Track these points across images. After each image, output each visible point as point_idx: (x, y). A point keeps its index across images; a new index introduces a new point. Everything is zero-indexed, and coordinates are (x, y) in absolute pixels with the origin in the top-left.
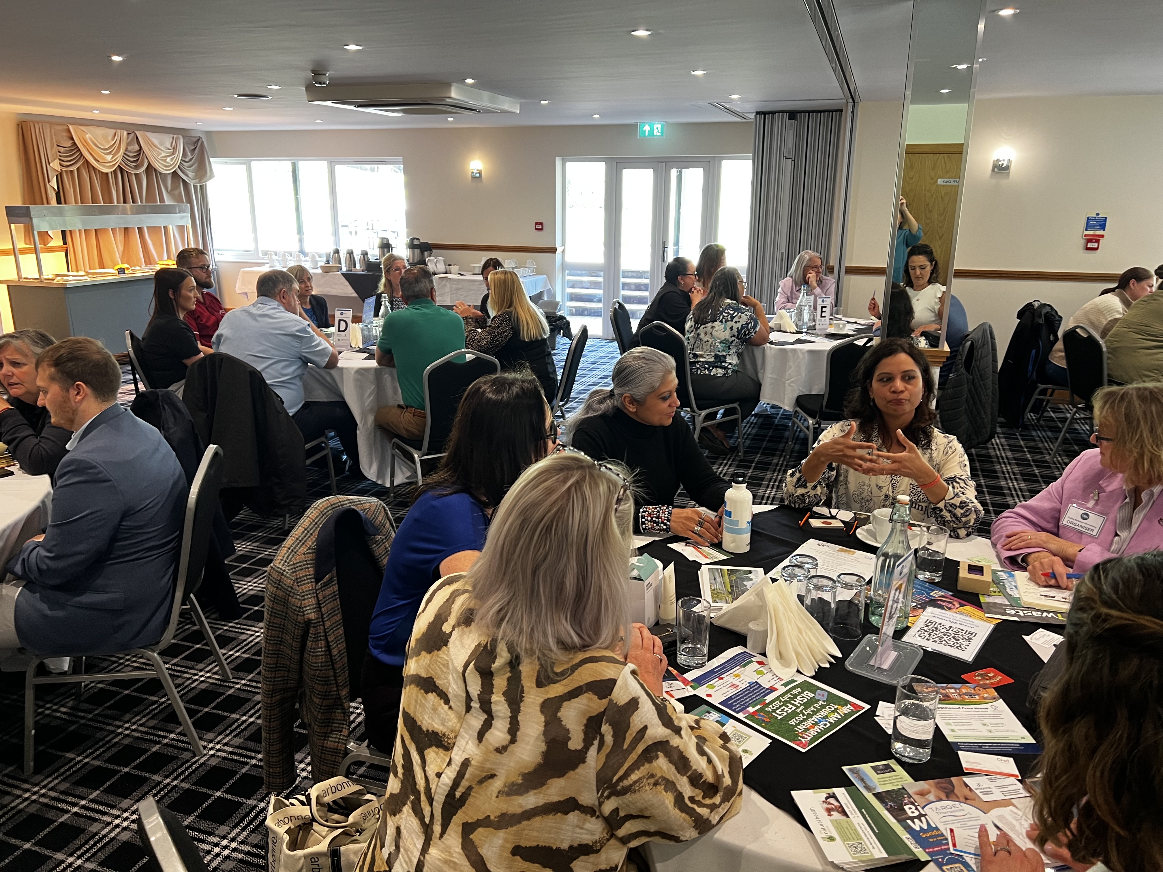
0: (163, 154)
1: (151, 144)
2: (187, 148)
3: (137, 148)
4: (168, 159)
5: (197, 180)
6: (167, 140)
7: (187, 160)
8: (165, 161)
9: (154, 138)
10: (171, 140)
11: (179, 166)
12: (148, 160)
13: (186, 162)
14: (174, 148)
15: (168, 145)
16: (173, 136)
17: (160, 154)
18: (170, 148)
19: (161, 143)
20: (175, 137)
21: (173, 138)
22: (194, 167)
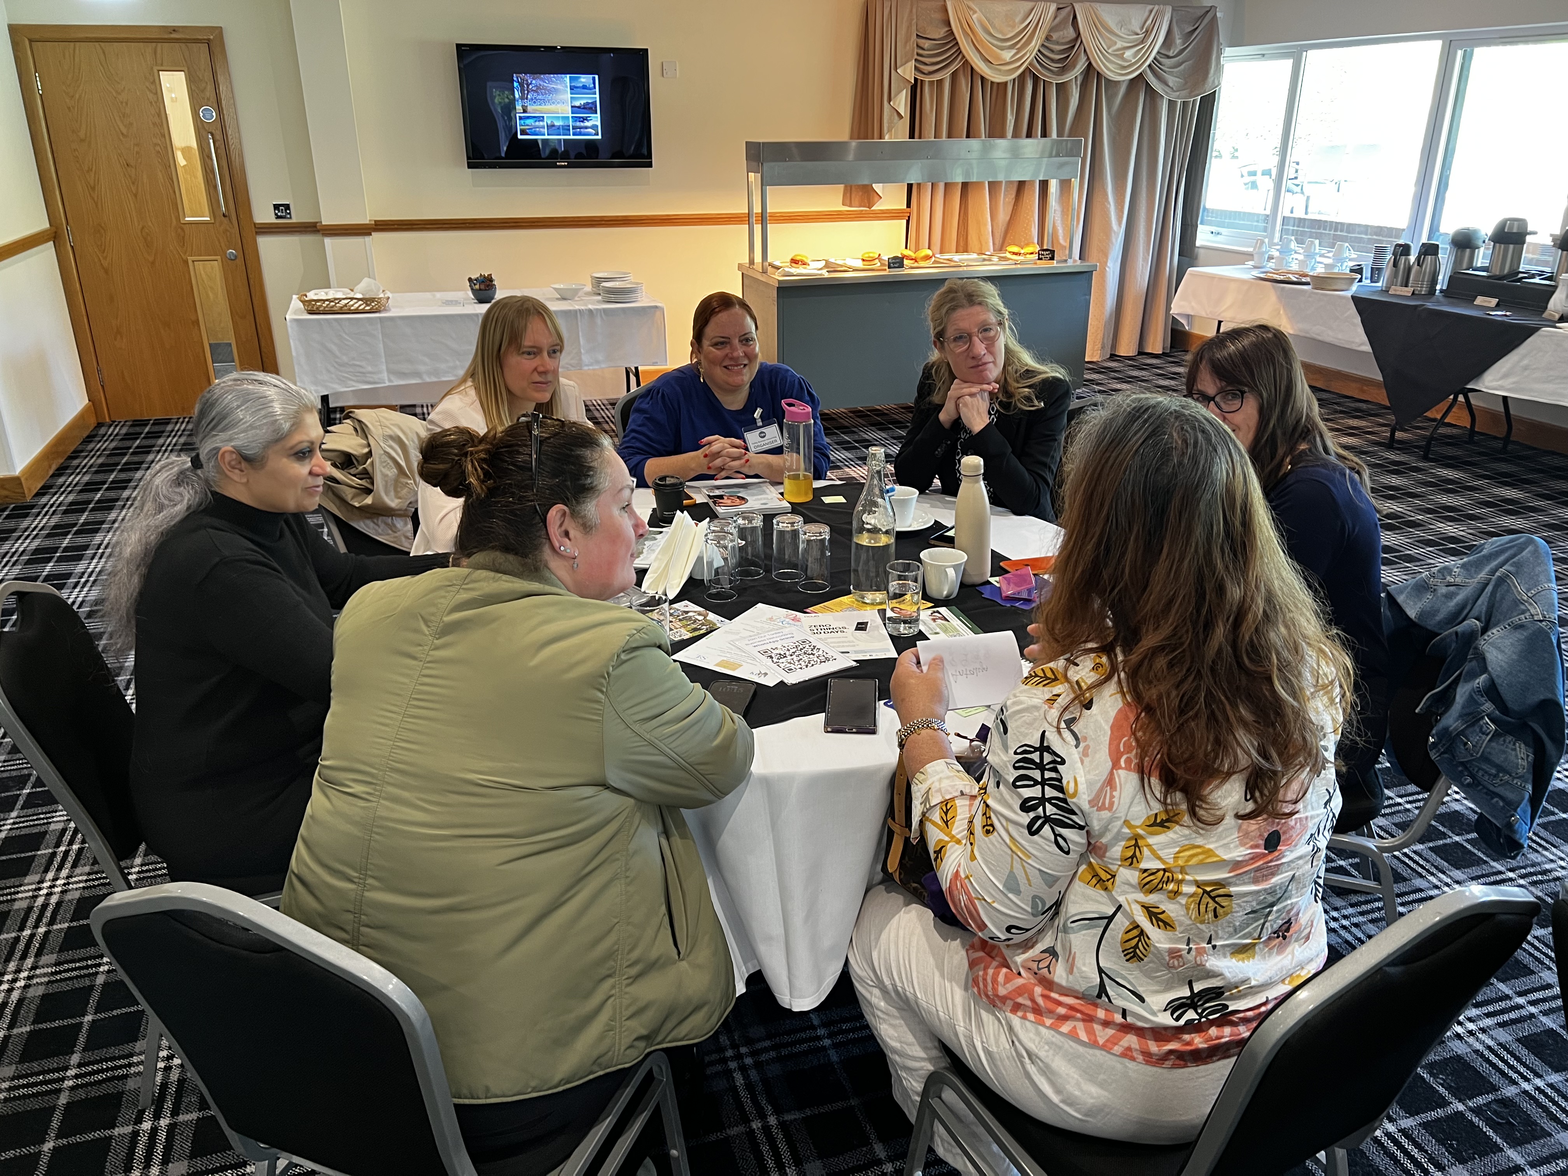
0: (1120, 44)
1: (1099, 25)
2: (1175, 29)
3: (1070, 33)
4: (1128, 54)
5: (1179, 93)
7: (1171, 54)
8: (1121, 56)
9: (1109, 14)
10: (1147, 13)
11: (1150, 66)
12: (1088, 58)
13: (1168, 57)
14: (1147, 31)
15: (1136, 26)
16: (1151, 7)
17: (1116, 43)
18: (1138, 31)
19: (1122, 24)
20: (1156, 7)
21: (1151, 11)
22: (1182, 67)
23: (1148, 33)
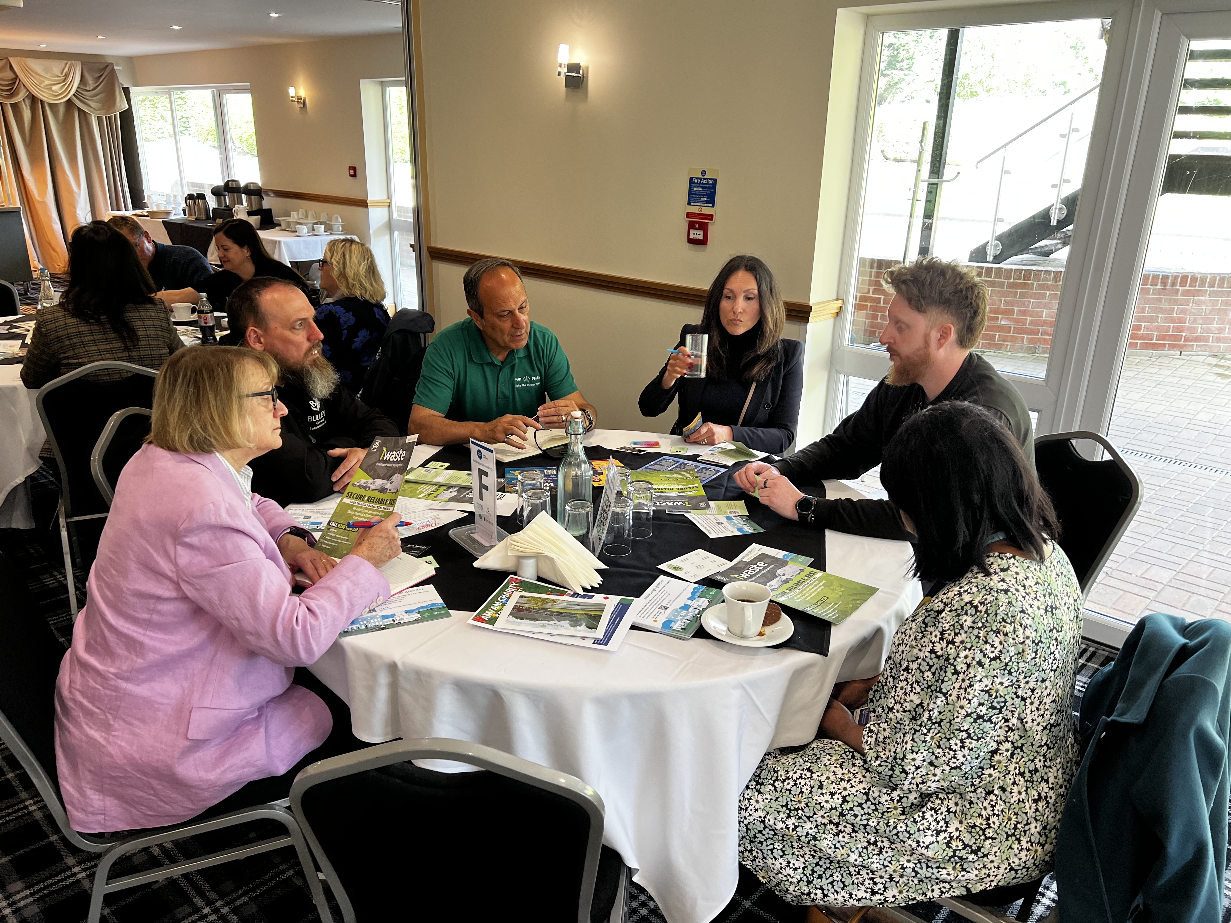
0: (47, 82)
1: (27, 70)
2: (87, 75)
3: (9, 75)
4: (55, 88)
5: (103, 112)
6: (57, 67)
7: (87, 88)
8: (51, 89)
9: (36, 65)
10: (63, 66)
11: (74, 95)
12: (28, 90)
13: (87, 91)
14: (66, 75)
15: (57, 71)
16: (66, 62)
17: (44, 82)
18: (59, 75)
19: (47, 70)
20: (69, 63)
21: (66, 64)
22: (98, 97)
23: (67, 76)
